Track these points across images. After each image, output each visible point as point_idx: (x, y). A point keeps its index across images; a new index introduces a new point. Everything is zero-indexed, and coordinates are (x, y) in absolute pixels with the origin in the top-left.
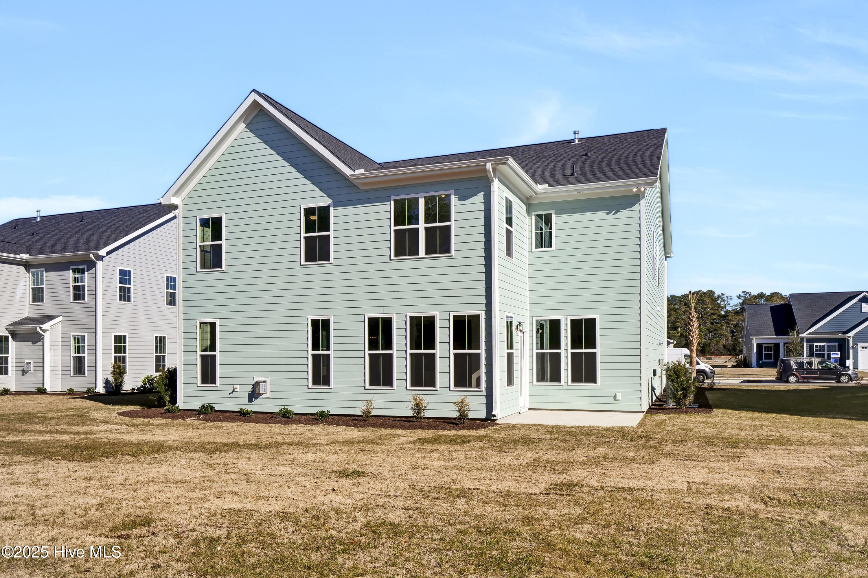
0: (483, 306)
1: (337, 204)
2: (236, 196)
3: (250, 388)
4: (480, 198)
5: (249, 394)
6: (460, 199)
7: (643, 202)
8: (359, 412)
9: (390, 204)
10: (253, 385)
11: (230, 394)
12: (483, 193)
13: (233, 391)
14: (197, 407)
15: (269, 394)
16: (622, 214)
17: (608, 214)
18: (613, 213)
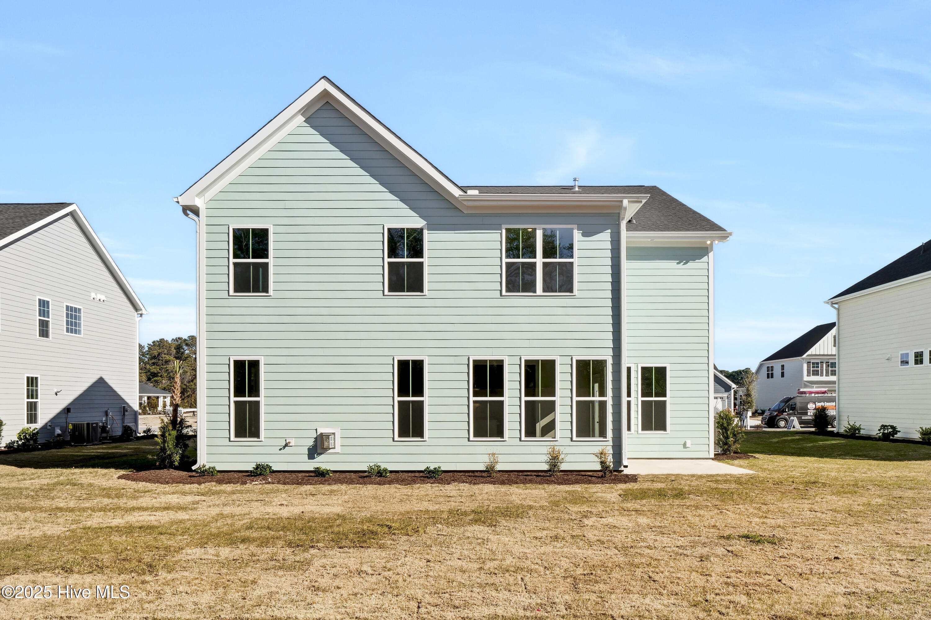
0: (610, 352)
1: (432, 227)
2: (288, 204)
3: (311, 442)
4: (606, 236)
5: (309, 449)
6: (584, 235)
7: (711, 254)
8: (482, 467)
9: (501, 234)
10: (316, 438)
11: (280, 449)
12: (609, 231)
13: (286, 445)
14: (250, 467)
15: (338, 449)
16: (691, 264)
17: (678, 263)
18: (682, 263)
